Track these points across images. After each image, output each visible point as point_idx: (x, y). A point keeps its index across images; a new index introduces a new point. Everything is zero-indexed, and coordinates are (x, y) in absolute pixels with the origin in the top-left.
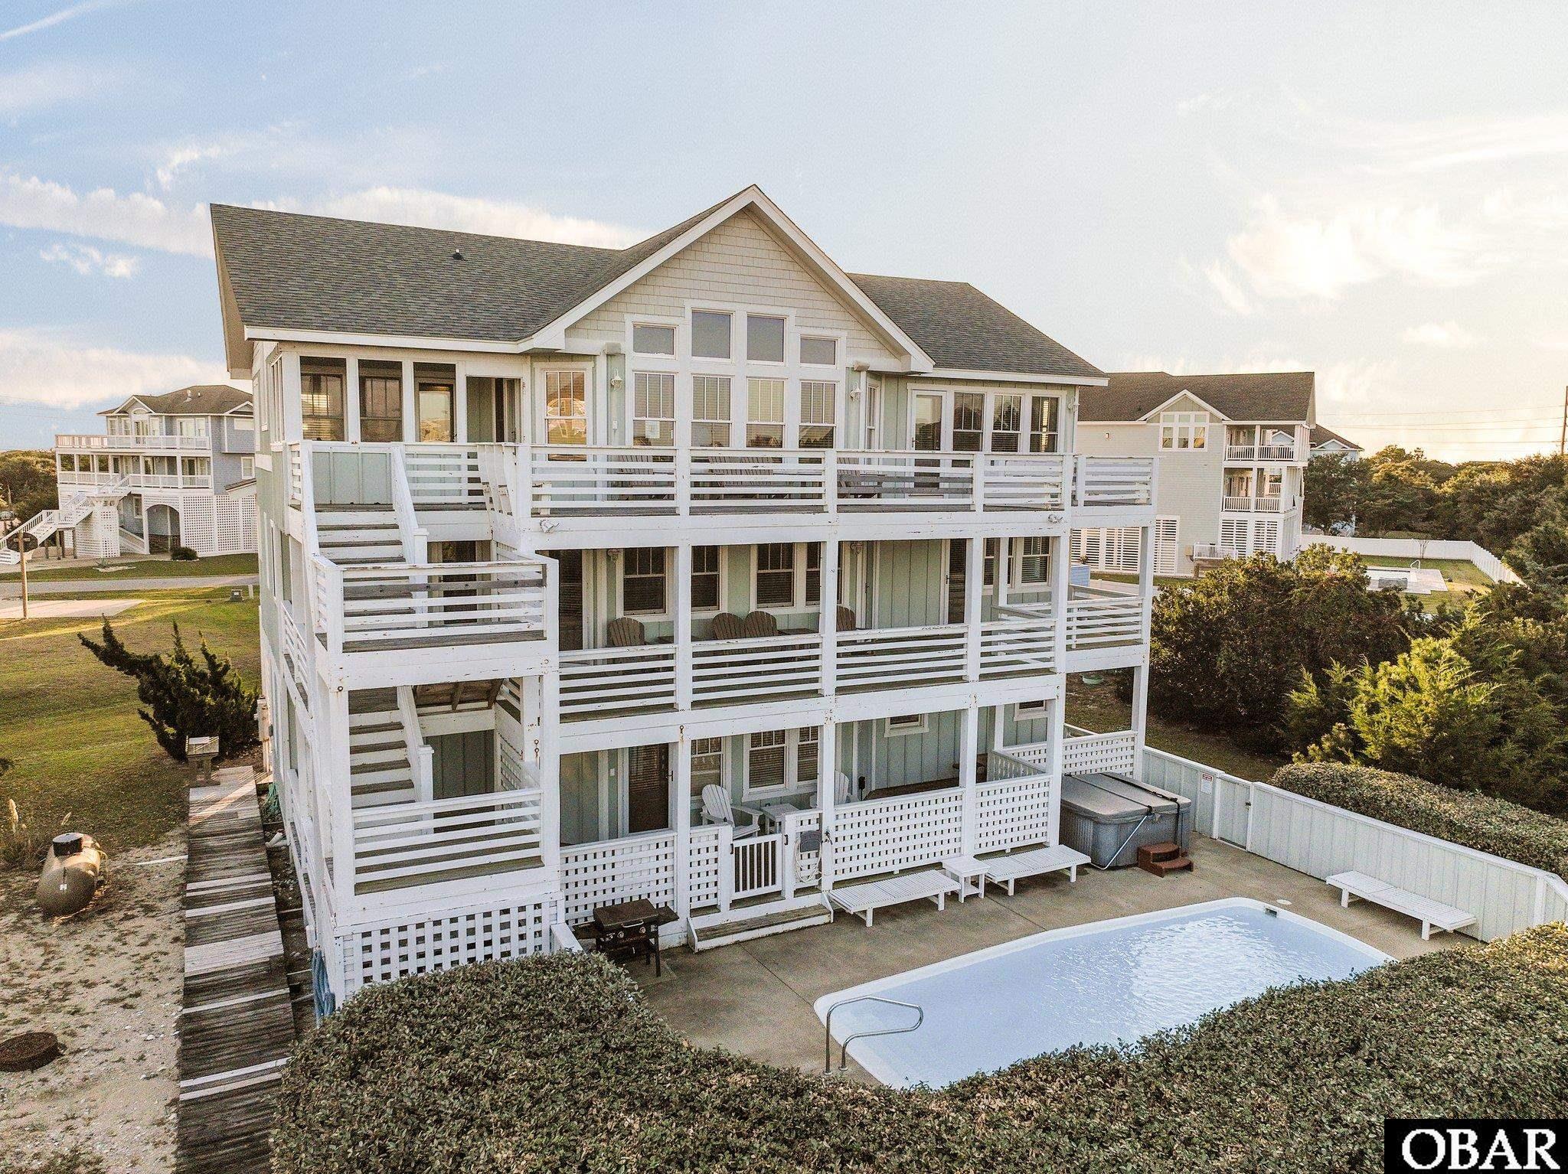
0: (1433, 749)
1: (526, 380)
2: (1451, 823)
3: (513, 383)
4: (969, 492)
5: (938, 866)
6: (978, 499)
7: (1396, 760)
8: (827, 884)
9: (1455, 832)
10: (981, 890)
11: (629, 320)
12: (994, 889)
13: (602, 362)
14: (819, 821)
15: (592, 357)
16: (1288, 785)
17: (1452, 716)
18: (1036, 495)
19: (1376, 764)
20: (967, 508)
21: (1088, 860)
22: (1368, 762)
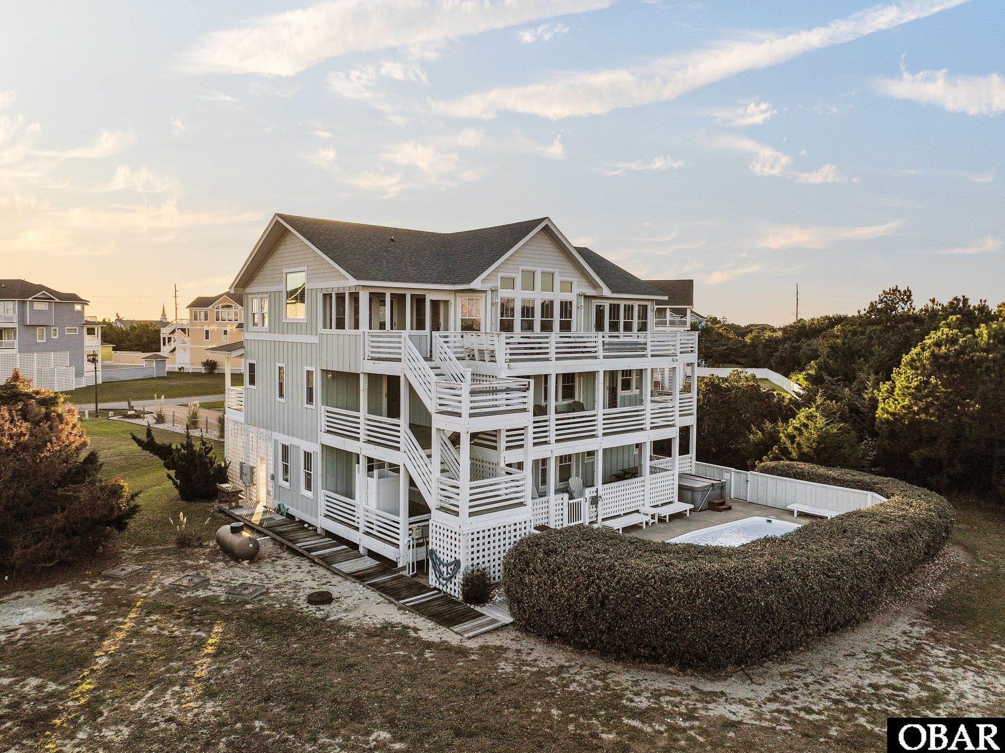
0: (817, 452)
1: (452, 301)
2: (834, 478)
3: (446, 302)
4: (646, 349)
5: (637, 511)
6: (649, 352)
7: (803, 457)
8: (600, 520)
9: (836, 482)
10: (656, 520)
11: (500, 275)
12: (661, 520)
13: (489, 293)
14: (597, 491)
15: (485, 292)
16: (765, 470)
17: (825, 438)
18: (667, 350)
19: (796, 460)
20: (644, 356)
21: (692, 506)
22: (791, 460)
